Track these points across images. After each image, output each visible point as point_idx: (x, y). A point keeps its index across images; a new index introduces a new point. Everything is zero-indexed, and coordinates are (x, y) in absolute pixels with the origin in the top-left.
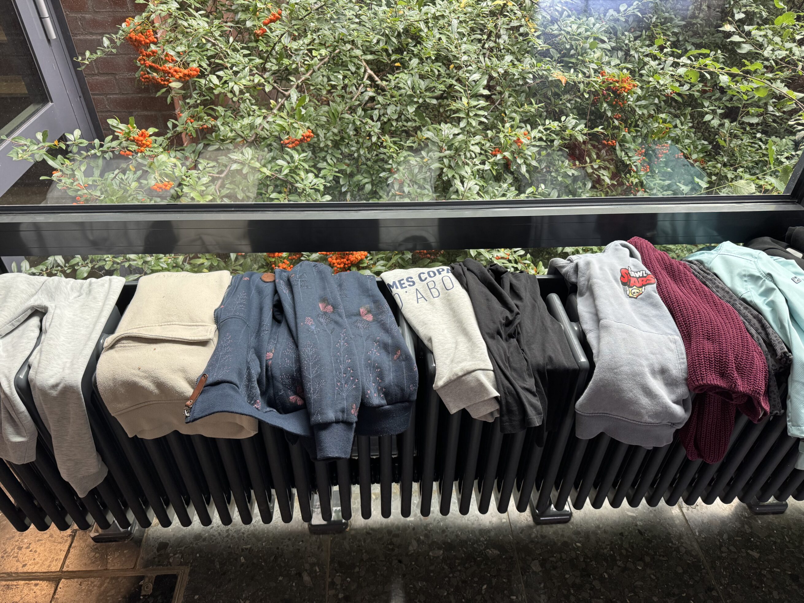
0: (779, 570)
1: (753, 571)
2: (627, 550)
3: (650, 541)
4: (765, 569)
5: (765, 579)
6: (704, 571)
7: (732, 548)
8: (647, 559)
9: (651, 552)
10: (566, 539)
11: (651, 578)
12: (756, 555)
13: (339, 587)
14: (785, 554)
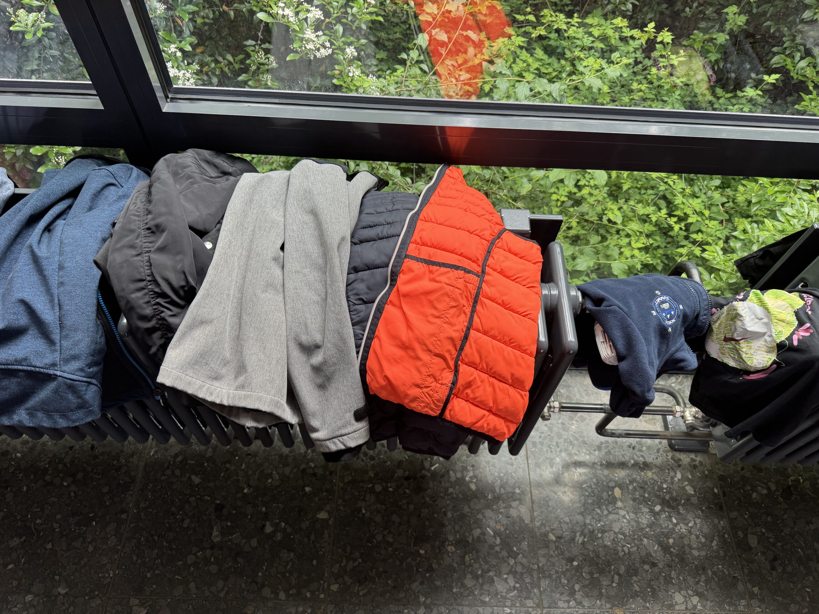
0: (209, 498)
1: (181, 497)
2: (65, 465)
3: (96, 457)
4: (195, 496)
5: (187, 506)
7: (177, 472)
8: (80, 476)
9: (89, 469)
10: (9, 449)
11: (69, 494)
12: (196, 480)
14: (229, 483)
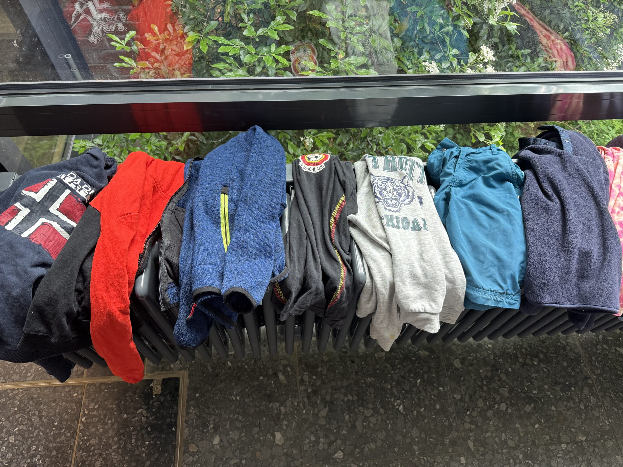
6: (583, 364)
13: (307, 383)
